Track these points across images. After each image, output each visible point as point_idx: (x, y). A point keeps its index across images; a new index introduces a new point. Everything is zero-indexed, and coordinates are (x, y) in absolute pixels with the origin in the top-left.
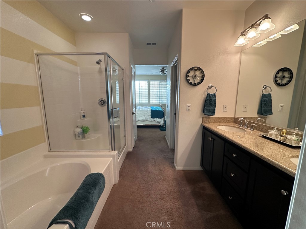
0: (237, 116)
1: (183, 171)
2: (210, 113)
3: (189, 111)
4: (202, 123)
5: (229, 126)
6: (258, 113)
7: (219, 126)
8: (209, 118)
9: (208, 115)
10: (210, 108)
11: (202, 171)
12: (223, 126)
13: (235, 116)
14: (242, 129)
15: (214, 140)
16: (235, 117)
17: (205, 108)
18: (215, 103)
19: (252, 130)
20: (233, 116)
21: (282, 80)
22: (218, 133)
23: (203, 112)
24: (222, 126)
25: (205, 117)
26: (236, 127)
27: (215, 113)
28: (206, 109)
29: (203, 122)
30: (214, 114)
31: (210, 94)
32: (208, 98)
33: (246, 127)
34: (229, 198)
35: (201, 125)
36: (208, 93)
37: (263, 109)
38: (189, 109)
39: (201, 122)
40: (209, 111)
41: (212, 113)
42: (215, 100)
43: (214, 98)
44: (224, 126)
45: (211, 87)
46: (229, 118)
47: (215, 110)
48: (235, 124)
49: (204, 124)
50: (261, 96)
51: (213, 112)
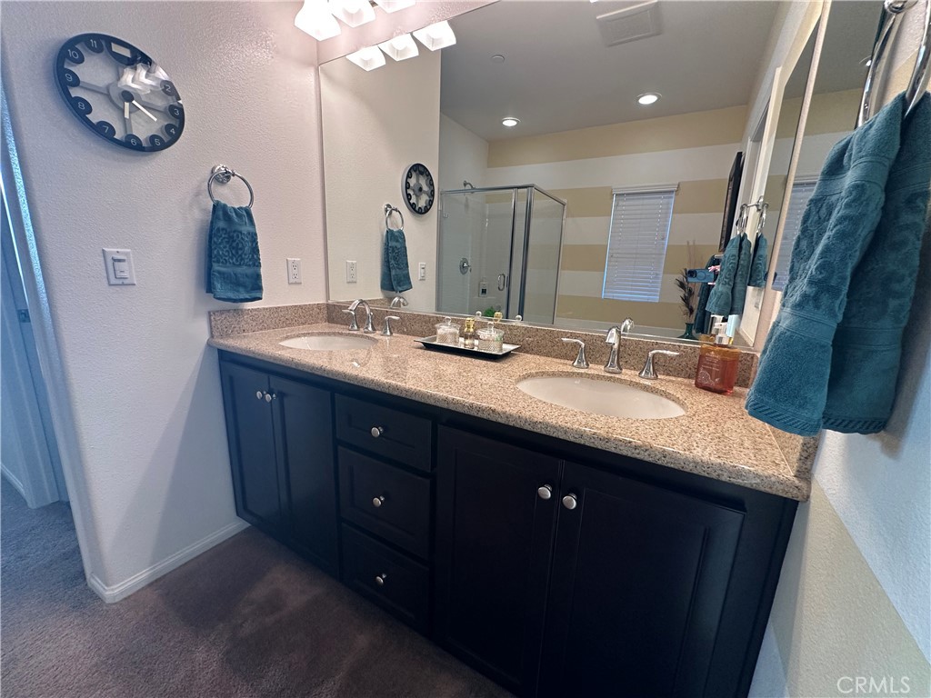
0: (336, 298)
1: (150, 585)
2: (241, 289)
3: (124, 284)
4: (212, 336)
5: (320, 334)
6: (383, 287)
7: (287, 338)
8: (238, 312)
9: (235, 301)
10: (239, 270)
11: (246, 531)
12: (298, 336)
13: (328, 297)
14: (362, 336)
15: (282, 395)
16: (330, 302)
17: (216, 267)
18: (255, 250)
19: (388, 333)
20: (322, 301)
21: (418, 197)
22: (297, 364)
23: (210, 288)
24: (299, 339)
25: (222, 312)
26: (341, 334)
27: (260, 288)
28: (219, 272)
29: (216, 334)
30: (258, 295)
31: (225, 206)
32: (221, 224)
33: (370, 329)
34: (377, 582)
35: (209, 345)
36: (218, 202)
37: (393, 273)
38: (126, 274)
39: (206, 337)
40: (235, 282)
41: (248, 292)
42: (254, 237)
43: (249, 228)
44: (304, 335)
45: (227, 176)
46: (311, 307)
47: (258, 277)
48: (333, 325)
49: (222, 341)
50: (382, 235)
51: (254, 287)
